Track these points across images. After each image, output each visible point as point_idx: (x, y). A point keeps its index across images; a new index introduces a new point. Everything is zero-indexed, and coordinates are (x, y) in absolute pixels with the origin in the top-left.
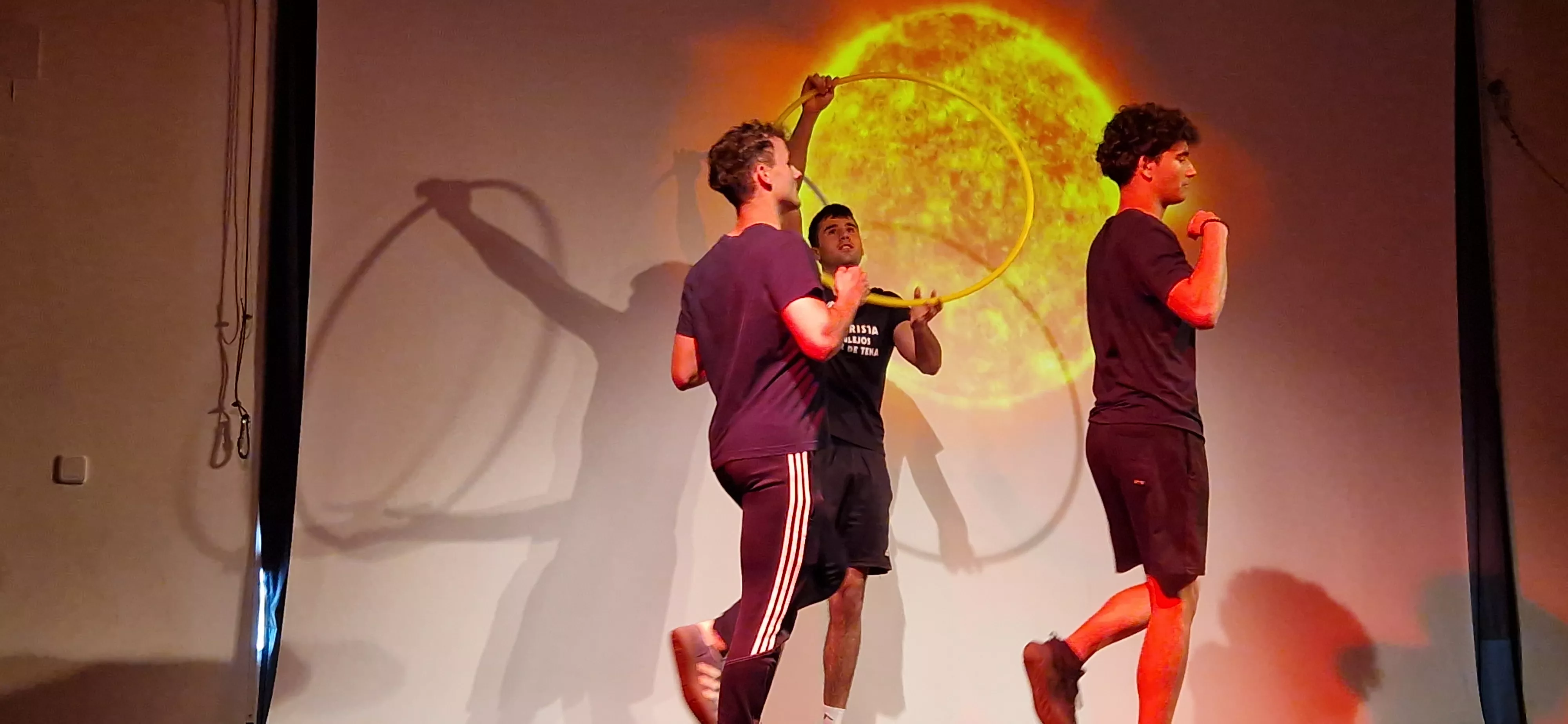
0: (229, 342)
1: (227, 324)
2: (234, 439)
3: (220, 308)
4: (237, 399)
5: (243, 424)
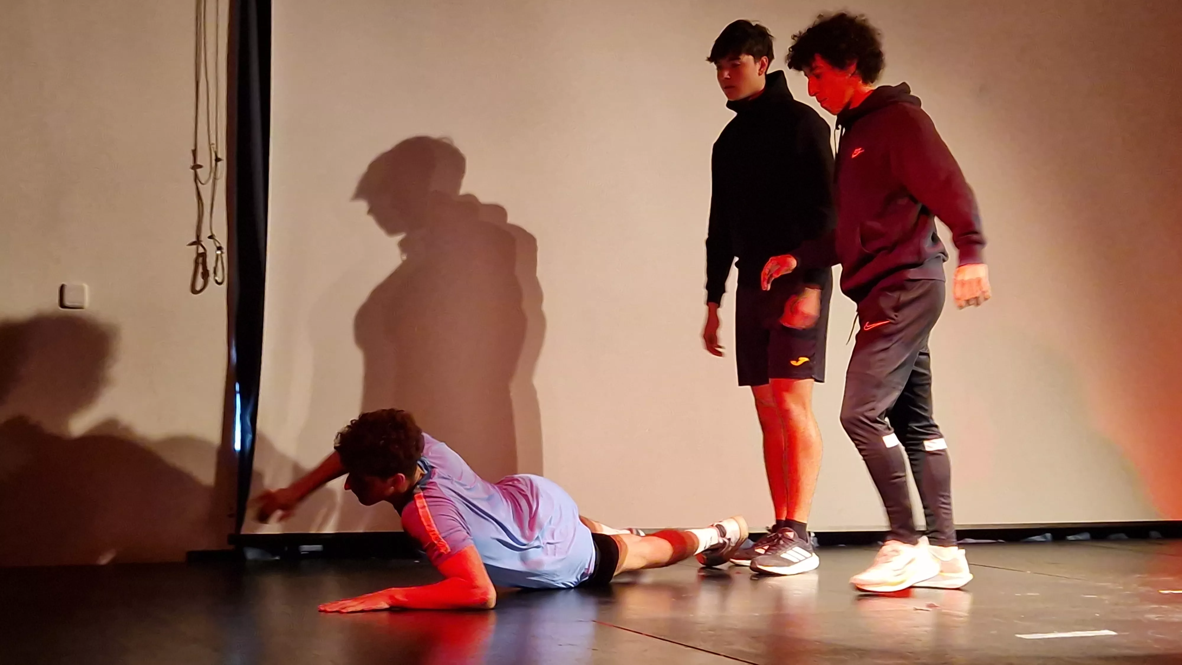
0: (203, 182)
1: (200, 167)
2: (210, 268)
3: (194, 152)
4: (211, 232)
5: (217, 255)
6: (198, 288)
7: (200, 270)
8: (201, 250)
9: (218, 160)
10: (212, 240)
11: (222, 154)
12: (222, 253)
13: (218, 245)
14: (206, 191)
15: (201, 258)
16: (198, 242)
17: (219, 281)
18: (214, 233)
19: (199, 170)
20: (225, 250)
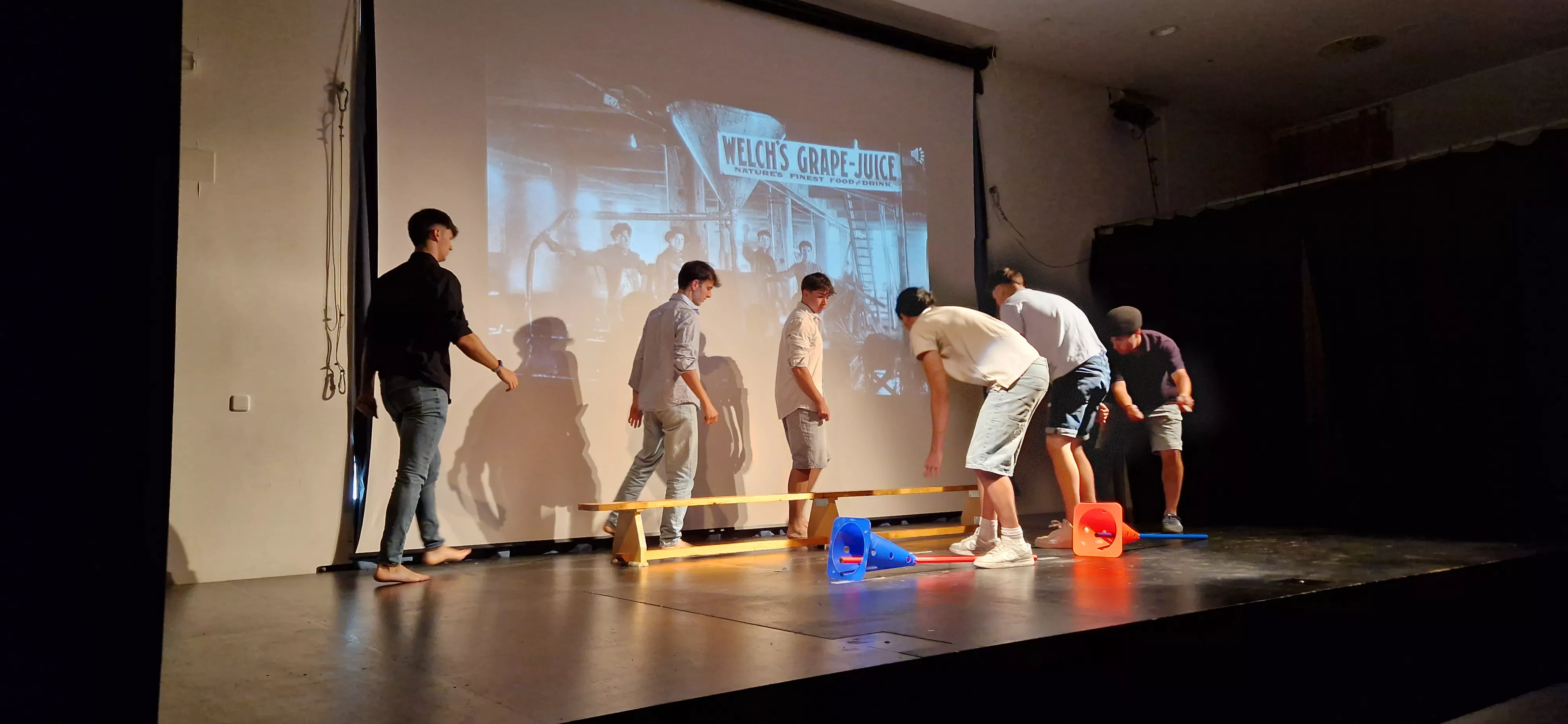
0: (331, 329)
1: (330, 319)
2: (336, 384)
3: (326, 311)
4: (337, 361)
5: (341, 375)
6: (327, 397)
7: (329, 385)
8: (330, 372)
9: (341, 315)
10: (337, 366)
11: (345, 311)
12: (344, 374)
13: (341, 369)
14: (333, 336)
15: (330, 378)
16: (327, 367)
17: (342, 392)
18: (338, 362)
19: (328, 322)
20: (346, 372)
